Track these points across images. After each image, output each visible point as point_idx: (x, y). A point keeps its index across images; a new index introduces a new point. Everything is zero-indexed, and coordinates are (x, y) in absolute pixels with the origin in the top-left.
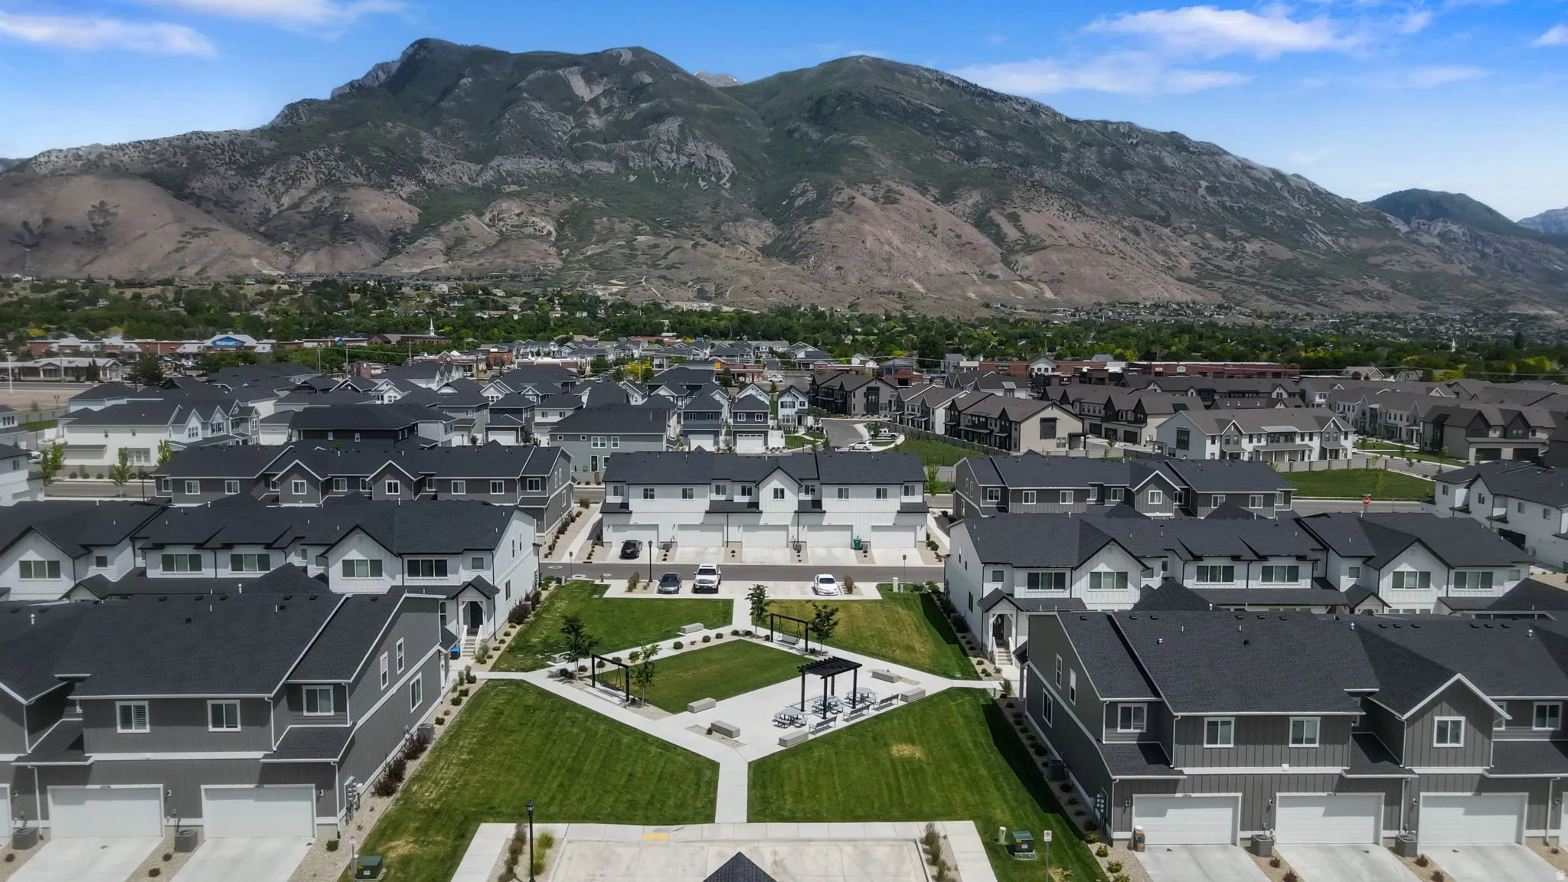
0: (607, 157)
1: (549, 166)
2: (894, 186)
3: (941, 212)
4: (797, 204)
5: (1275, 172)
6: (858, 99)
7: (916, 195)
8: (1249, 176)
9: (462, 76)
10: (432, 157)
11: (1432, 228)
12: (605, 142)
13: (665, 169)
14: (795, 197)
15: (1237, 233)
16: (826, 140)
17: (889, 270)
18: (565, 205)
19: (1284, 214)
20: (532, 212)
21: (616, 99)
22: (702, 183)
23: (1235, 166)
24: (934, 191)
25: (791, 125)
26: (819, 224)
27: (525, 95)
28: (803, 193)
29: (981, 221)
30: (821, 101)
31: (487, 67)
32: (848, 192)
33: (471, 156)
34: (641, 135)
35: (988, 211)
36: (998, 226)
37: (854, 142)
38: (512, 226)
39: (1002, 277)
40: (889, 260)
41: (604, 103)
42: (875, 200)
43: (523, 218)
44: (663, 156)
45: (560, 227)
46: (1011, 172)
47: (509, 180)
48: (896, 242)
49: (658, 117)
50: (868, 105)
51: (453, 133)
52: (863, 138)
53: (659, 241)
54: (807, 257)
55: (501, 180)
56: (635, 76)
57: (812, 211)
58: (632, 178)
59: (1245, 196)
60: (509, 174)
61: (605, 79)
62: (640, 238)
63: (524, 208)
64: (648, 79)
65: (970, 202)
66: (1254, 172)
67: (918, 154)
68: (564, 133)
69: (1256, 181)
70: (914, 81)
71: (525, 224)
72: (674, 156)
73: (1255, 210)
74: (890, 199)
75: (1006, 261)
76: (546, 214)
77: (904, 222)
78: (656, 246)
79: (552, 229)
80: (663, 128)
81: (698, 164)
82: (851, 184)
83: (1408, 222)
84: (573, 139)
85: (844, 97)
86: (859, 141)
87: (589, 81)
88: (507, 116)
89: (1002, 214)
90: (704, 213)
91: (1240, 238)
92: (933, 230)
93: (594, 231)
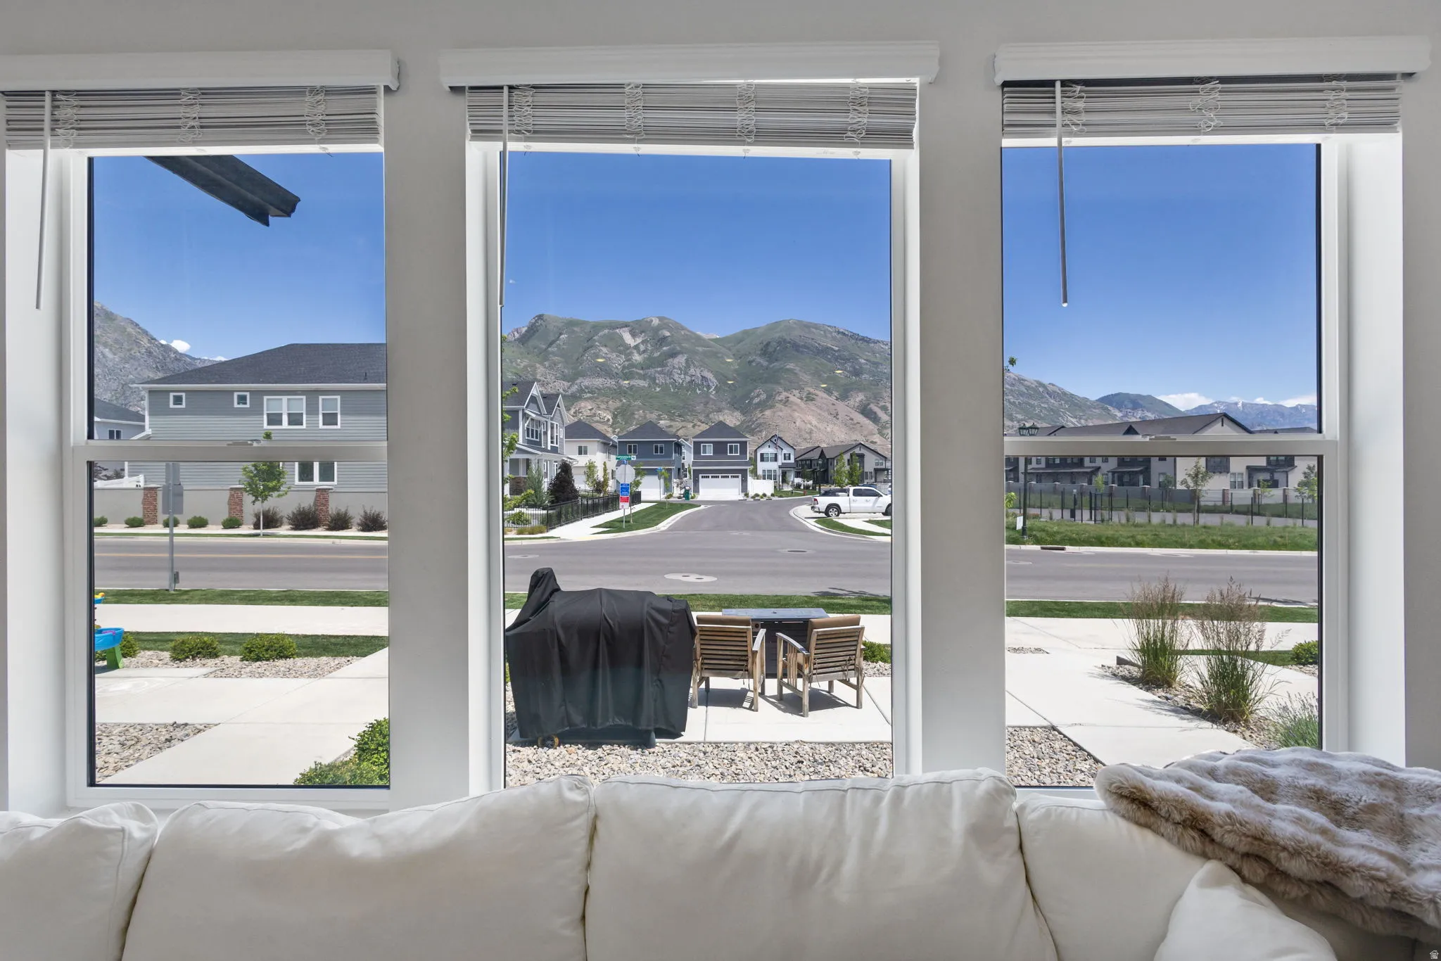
0: (644, 377)
1: (610, 383)
2: (812, 390)
3: (841, 406)
4: (754, 402)
5: (1037, 382)
6: (789, 342)
7: (825, 395)
8: (1022, 384)
9: (561, 334)
10: (542, 379)
11: (1135, 415)
12: (642, 369)
13: (677, 384)
14: (753, 399)
15: (1020, 417)
16: (771, 366)
17: (811, 439)
18: (618, 404)
19: (1046, 406)
20: (599, 408)
21: (649, 345)
22: (698, 392)
23: (1014, 379)
24: (836, 394)
25: (750, 358)
26: (768, 413)
27: (597, 343)
28: (758, 396)
29: (866, 411)
30: (768, 344)
31: (575, 329)
32: (784, 394)
33: (564, 378)
34: (663, 365)
35: (869, 404)
36: (875, 413)
37: (788, 367)
38: (587, 416)
39: (879, 442)
40: (810, 433)
41: (642, 348)
42: (801, 399)
43: (593, 411)
44: (676, 377)
45: (615, 417)
46: (882, 382)
47: (587, 391)
48: (814, 422)
49: (673, 355)
50: (796, 347)
51: (555, 365)
52: (792, 364)
53: (672, 423)
54: (761, 431)
55: (581, 391)
56: (660, 332)
57: (763, 406)
58: (658, 389)
59: (1022, 396)
60: (587, 387)
61: (643, 334)
62: (662, 422)
63: (594, 406)
64: (667, 334)
65: (858, 399)
66: (1026, 382)
67: (825, 373)
68: (620, 365)
69: (1028, 388)
70: (822, 332)
71: (595, 415)
72: (682, 376)
73: (1029, 404)
74: (810, 398)
75: (881, 433)
76: (607, 409)
77: (819, 411)
78: (671, 426)
79: (610, 418)
80: (676, 361)
81: (696, 380)
82: (786, 390)
83: (1121, 411)
84: (624, 367)
85: (782, 342)
86: (791, 366)
87: (634, 335)
88: (586, 355)
89: (877, 406)
90: (699, 408)
91: (1022, 420)
92: (836, 416)
93: (635, 418)
